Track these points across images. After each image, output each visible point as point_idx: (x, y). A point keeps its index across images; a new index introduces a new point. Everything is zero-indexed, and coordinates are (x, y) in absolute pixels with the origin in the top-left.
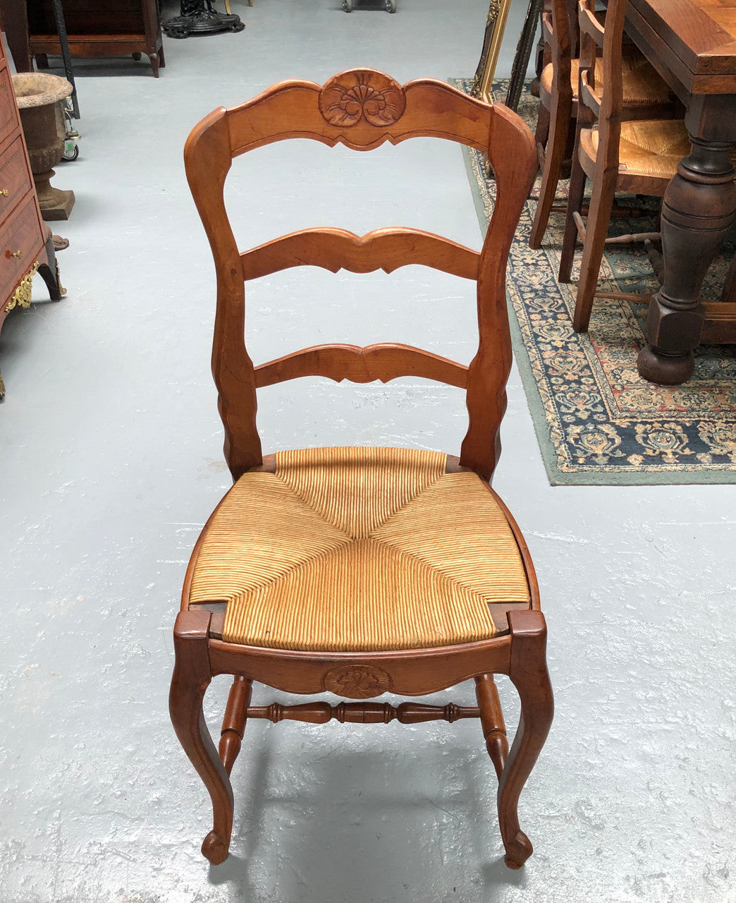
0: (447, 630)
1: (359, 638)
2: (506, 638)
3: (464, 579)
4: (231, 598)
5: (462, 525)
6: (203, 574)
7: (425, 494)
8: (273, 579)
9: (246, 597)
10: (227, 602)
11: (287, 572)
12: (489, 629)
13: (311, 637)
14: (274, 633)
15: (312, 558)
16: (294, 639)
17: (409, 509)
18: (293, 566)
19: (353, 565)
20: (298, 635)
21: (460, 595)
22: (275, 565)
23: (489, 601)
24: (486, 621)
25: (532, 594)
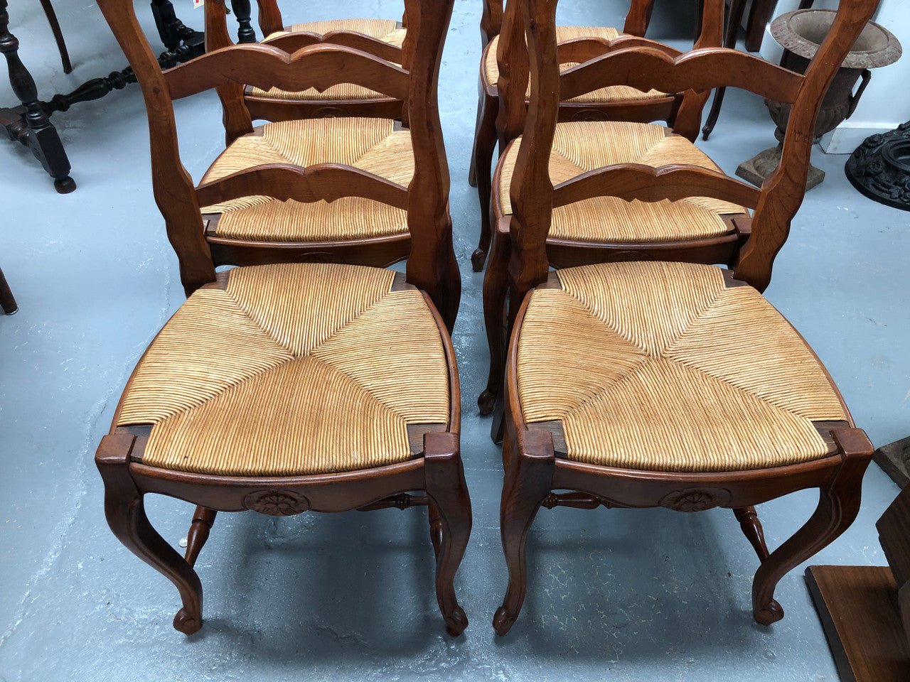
0: (363, 454)
1: (275, 464)
2: (420, 461)
3: (390, 400)
4: (158, 421)
5: (397, 344)
6: (135, 395)
7: (368, 312)
8: (204, 400)
9: (172, 420)
10: (153, 424)
11: (221, 393)
12: (404, 452)
13: (227, 463)
14: (191, 459)
15: (248, 378)
16: (210, 464)
17: (351, 327)
18: (227, 387)
19: (286, 385)
20: (215, 461)
21: (382, 418)
22: (208, 386)
23: (409, 422)
24: (402, 444)
25: (453, 414)
